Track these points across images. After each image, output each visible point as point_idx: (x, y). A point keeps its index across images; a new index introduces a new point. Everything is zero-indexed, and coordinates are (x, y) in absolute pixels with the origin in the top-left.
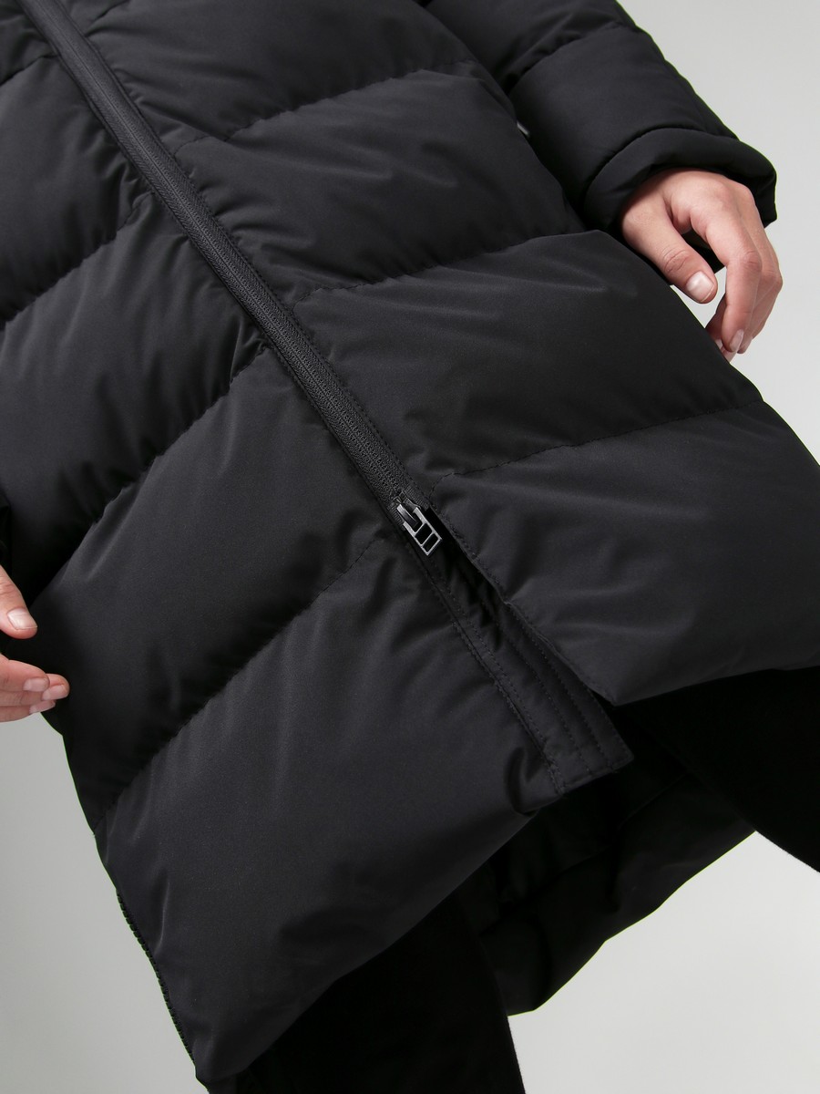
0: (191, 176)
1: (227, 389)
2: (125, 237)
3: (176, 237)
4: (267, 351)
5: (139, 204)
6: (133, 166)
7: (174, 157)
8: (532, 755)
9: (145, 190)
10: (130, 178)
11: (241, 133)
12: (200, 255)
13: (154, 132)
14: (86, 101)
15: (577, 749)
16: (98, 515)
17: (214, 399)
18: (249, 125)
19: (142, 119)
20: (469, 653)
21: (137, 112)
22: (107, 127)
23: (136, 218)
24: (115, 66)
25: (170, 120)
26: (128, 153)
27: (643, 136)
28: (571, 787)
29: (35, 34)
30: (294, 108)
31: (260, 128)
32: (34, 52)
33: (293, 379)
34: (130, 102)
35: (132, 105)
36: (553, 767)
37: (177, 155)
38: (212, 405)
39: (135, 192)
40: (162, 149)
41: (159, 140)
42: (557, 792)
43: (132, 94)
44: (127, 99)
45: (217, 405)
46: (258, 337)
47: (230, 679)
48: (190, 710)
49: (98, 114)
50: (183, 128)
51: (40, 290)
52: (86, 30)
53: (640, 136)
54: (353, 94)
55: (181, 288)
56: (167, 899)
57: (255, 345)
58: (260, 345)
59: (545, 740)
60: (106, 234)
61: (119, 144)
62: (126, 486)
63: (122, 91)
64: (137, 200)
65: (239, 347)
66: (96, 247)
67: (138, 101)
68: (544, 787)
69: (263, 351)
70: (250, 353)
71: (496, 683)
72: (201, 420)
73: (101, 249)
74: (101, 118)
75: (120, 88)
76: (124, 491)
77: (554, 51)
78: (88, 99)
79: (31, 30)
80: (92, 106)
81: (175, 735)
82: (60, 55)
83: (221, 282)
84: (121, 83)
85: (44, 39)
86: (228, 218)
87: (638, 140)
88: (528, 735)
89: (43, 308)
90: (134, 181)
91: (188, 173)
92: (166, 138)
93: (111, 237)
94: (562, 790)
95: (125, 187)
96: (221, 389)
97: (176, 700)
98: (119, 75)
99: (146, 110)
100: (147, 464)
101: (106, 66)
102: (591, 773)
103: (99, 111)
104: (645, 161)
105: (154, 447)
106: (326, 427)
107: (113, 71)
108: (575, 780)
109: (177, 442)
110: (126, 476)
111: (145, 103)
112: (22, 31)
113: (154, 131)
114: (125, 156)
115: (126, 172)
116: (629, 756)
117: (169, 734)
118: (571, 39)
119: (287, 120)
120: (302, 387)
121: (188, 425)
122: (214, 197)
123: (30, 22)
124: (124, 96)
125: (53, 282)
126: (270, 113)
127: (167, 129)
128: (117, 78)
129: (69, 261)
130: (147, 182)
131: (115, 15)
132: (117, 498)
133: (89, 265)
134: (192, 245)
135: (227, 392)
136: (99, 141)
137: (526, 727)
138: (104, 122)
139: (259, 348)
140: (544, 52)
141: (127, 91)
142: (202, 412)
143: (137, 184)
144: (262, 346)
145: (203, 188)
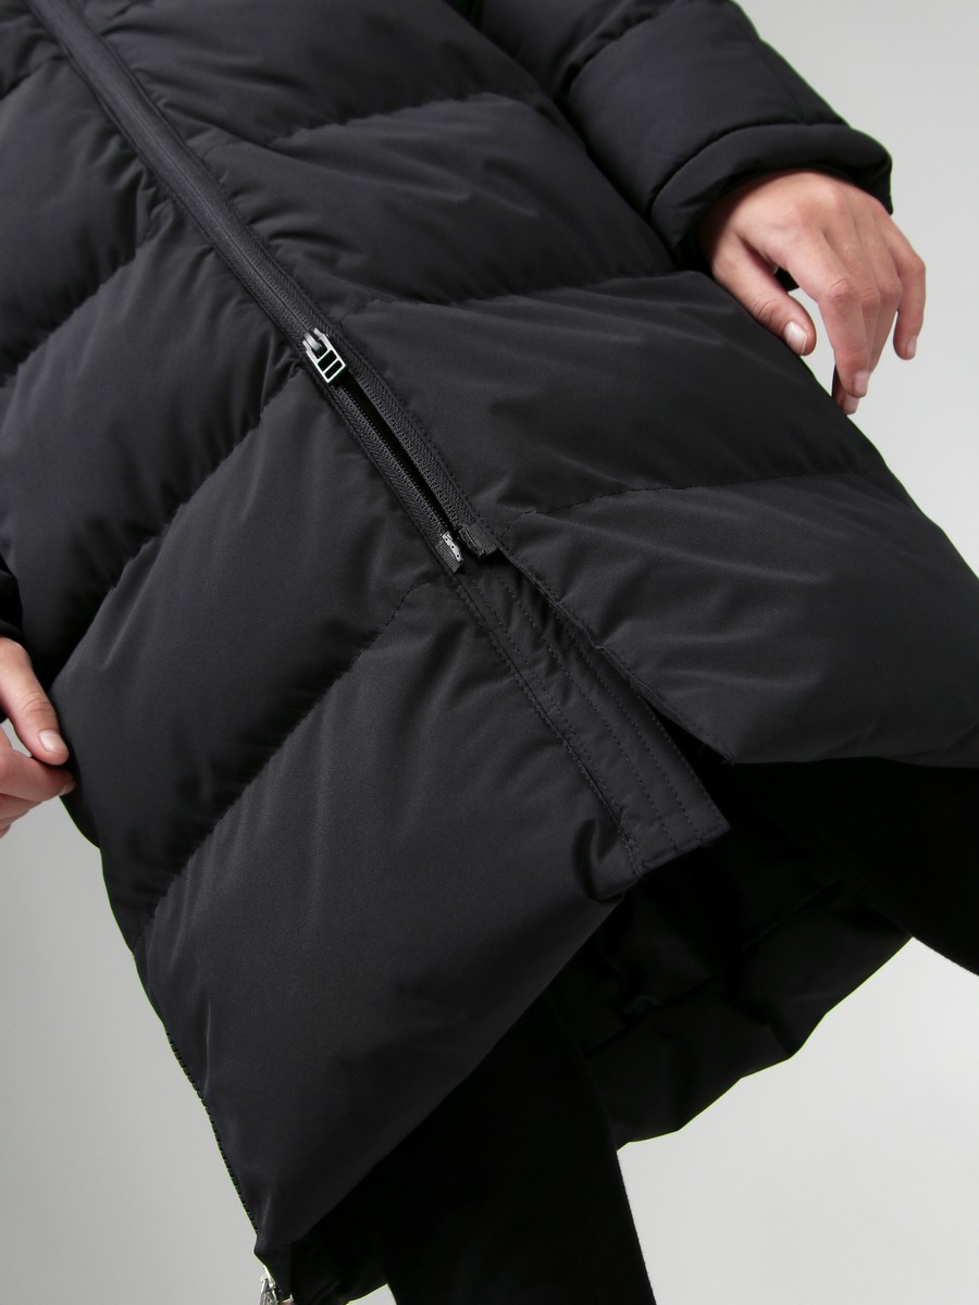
0: (222, 181)
1: (258, 420)
2: (144, 254)
3: (198, 249)
4: (300, 371)
5: (159, 215)
6: (151, 173)
7: (203, 161)
8: (606, 827)
9: (165, 198)
10: (149, 185)
11: (281, 141)
12: (228, 268)
13: (178, 138)
14: (99, 103)
15: (660, 818)
16: (115, 579)
17: (243, 434)
18: (289, 134)
19: (166, 122)
20: (532, 710)
21: (159, 114)
22: (122, 131)
23: (155, 233)
24: (134, 66)
25: (200, 124)
26: (146, 159)
27: (721, 140)
28: (651, 865)
29: (41, 34)
30: (342, 121)
31: (302, 137)
32: (41, 54)
33: (330, 404)
34: (151, 104)
35: (155, 110)
36: (631, 841)
37: (207, 158)
38: (241, 440)
39: (153, 203)
40: (187, 153)
41: (186, 145)
42: (634, 873)
43: (154, 96)
44: (148, 101)
45: (246, 440)
46: (291, 357)
47: (268, 761)
48: (225, 799)
49: (112, 118)
50: (214, 131)
51: (53, 324)
52: (101, 29)
53: (717, 139)
54: (409, 111)
55: (204, 307)
56: (209, 1028)
57: (287, 366)
58: (293, 366)
59: (622, 809)
60: (122, 254)
61: (137, 150)
62: (146, 542)
63: (142, 93)
64: (156, 210)
65: (270, 371)
66: (114, 269)
67: (160, 104)
68: (619, 866)
69: (296, 372)
70: (282, 377)
71: (565, 743)
72: (229, 458)
73: (120, 271)
74: (116, 122)
75: (139, 89)
76: (145, 547)
77: (621, 34)
78: (101, 100)
79: (39, 31)
80: (106, 108)
81: (211, 832)
82: (71, 55)
83: (251, 296)
84: (141, 83)
85: (53, 39)
86: (265, 227)
87: (714, 144)
88: (604, 805)
89: (56, 344)
90: (152, 190)
91: (218, 177)
92: (193, 142)
93: (130, 256)
94: (641, 870)
95: (142, 198)
96: (251, 420)
97: (207, 790)
98: (139, 75)
99: (169, 112)
100: (170, 514)
101: (122, 66)
102: (675, 848)
103: (114, 113)
104: (722, 170)
105: (177, 493)
106: (366, 457)
107: (132, 73)
108: (656, 857)
109: (202, 487)
110: (144, 530)
111: (169, 105)
112: (28, 32)
113: (178, 134)
114: (143, 163)
115: (144, 180)
116: (722, 825)
117: (203, 831)
118: (642, 18)
119: (333, 131)
120: (340, 412)
121: (215, 465)
122: (248, 204)
123: (38, 22)
124: (144, 98)
125: (68, 313)
126: (314, 124)
127: (194, 133)
128: (138, 81)
129: (82, 288)
130: (167, 189)
131: (136, 13)
132: (137, 558)
133: (105, 291)
134: (218, 256)
135: (258, 424)
136: (113, 146)
137: (600, 795)
138: (119, 127)
139: (291, 369)
140: (610, 36)
141: (148, 93)
142: (229, 450)
143: (156, 194)
144: (296, 366)
145: (235, 194)
